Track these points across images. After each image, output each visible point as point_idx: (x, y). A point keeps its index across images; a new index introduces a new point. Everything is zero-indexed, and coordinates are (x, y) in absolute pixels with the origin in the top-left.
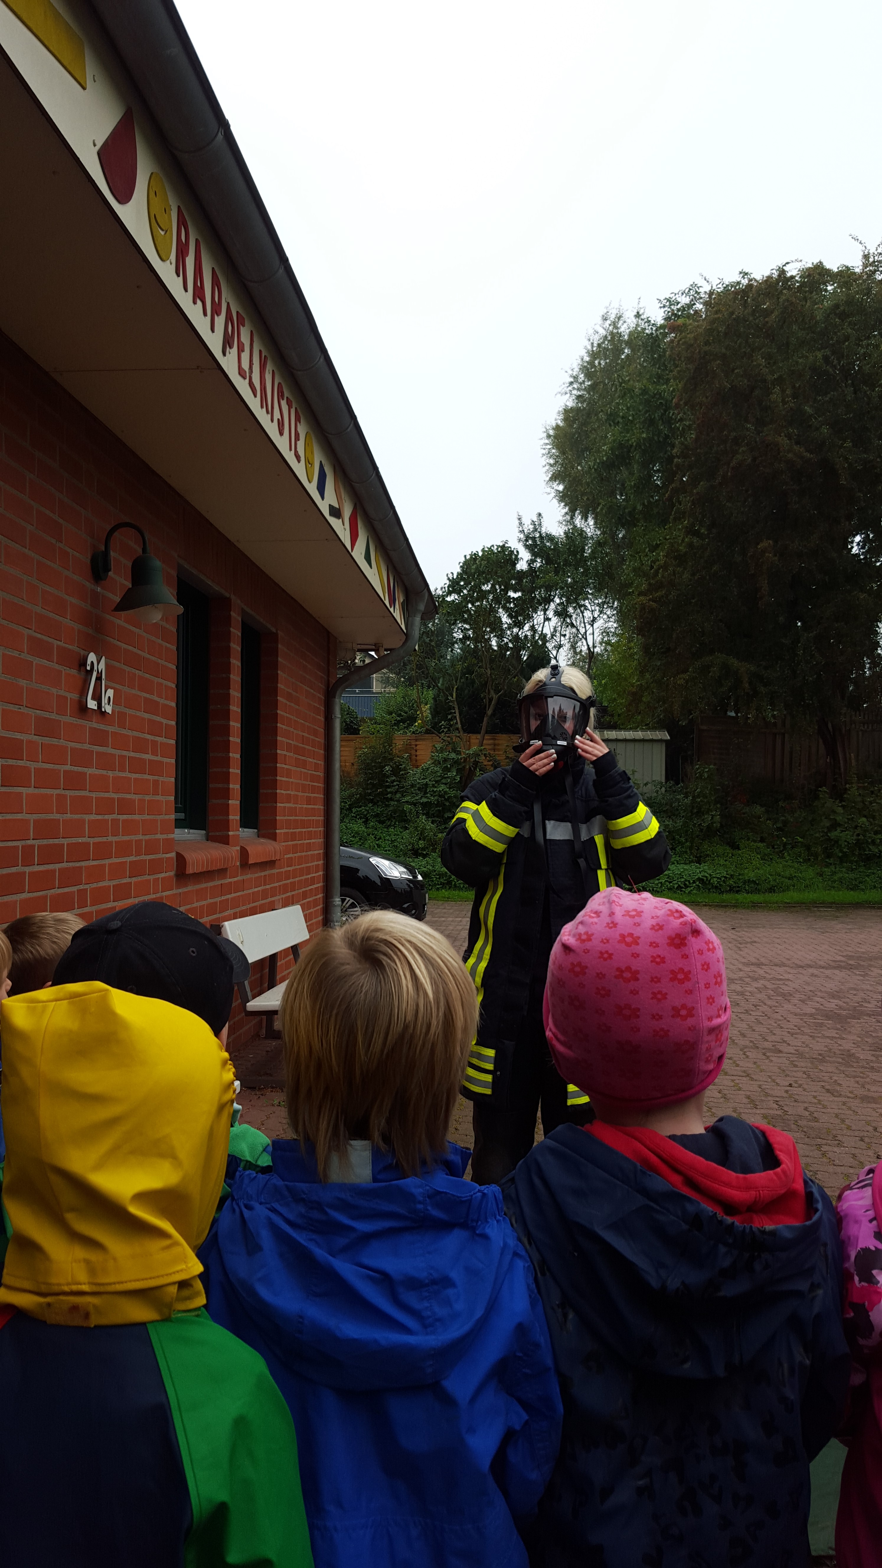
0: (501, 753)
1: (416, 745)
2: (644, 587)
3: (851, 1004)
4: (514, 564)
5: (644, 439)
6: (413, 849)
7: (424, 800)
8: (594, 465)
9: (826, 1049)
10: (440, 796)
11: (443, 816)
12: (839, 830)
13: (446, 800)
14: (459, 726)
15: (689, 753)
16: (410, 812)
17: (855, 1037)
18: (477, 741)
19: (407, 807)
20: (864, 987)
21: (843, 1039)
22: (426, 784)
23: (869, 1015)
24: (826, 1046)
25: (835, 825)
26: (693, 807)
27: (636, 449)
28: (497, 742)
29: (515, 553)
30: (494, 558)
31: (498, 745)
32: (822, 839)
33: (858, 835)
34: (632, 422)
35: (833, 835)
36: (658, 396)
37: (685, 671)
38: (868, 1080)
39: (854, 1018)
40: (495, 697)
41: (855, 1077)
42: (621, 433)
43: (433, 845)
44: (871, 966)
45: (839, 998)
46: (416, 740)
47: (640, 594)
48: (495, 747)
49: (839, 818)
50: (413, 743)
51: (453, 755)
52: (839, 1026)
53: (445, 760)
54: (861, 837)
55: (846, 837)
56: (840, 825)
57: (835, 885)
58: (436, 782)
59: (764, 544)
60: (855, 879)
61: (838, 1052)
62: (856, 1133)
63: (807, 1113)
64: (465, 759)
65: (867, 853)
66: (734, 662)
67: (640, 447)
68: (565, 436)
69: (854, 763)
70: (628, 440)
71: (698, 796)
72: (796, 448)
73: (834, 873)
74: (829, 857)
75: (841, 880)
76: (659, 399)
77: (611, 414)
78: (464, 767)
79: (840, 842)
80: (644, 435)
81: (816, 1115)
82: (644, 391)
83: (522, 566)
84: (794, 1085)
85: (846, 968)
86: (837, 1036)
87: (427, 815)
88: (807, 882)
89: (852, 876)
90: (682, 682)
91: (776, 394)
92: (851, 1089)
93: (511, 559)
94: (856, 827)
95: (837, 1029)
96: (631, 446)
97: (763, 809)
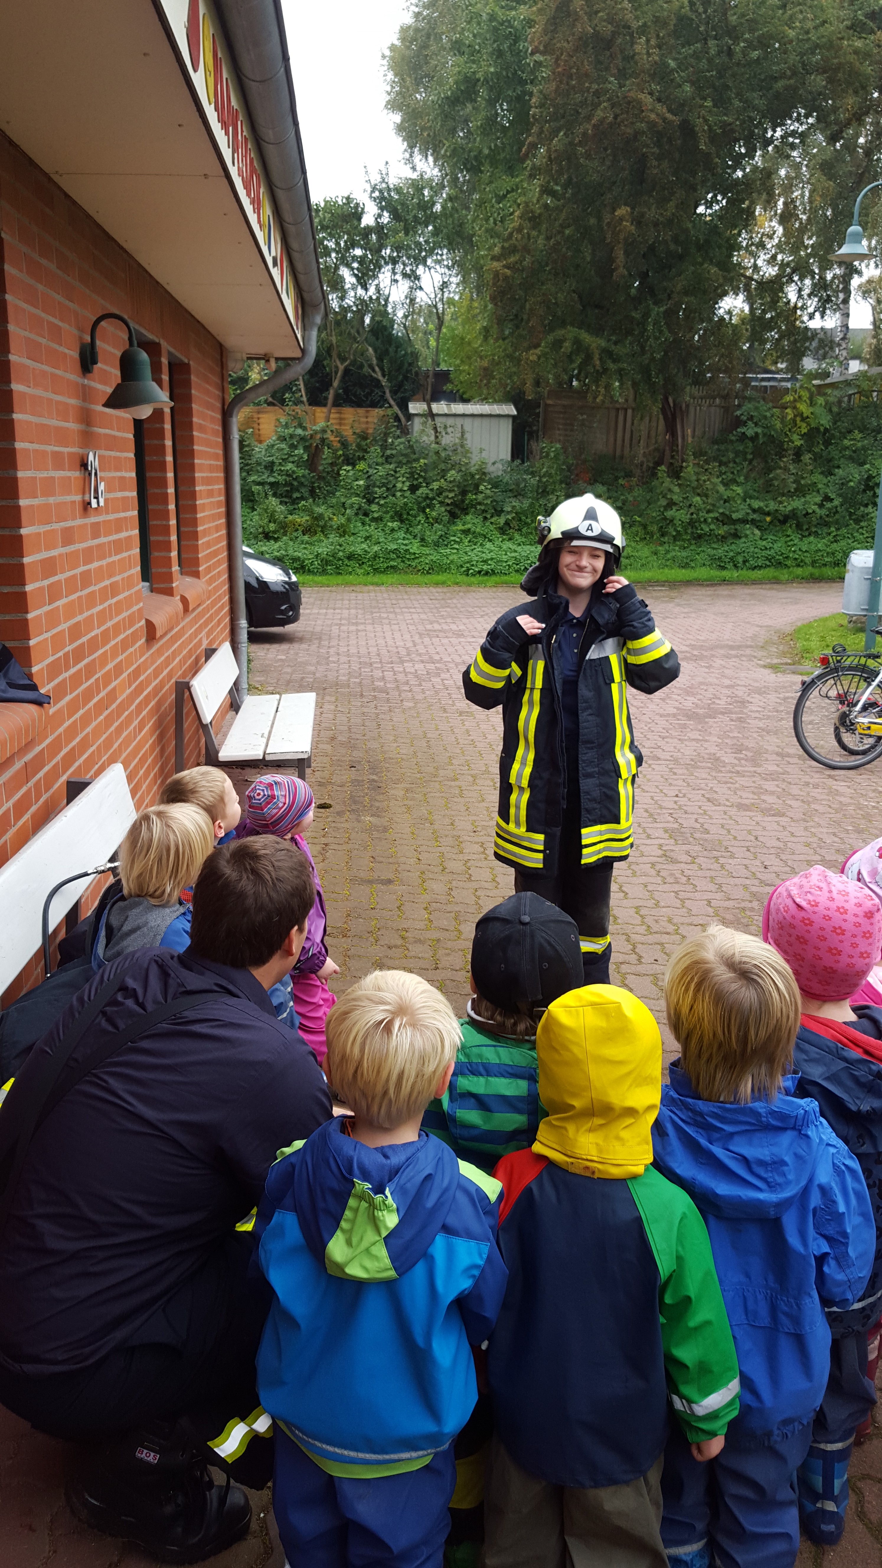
0: (348, 428)
1: (259, 418)
2: (497, 250)
3: (705, 701)
4: (359, 218)
5: (492, 73)
6: (263, 533)
7: (272, 480)
8: (438, 99)
9: (695, 753)
10: (288, 475)
11: (291, 497)
12: (674, 508)
13: (295, 479)
14: (304, 399)
15: (535, 428)
16: (259, 494)
17: (716, 739)
18: (323, 415)
19: (256, 488)
20: (710, 680)
21: (706, 741)
22: (273, 463)
23: (723, 713)
24: (695, 750)
25: (671, 504)
26: (538, 486)
27: (483, 84)
28: (343, 416)
29: (362, 206)
30: (339, 211)
31: (344, 419)
32: (658, 518)
33: (692, 514)
34: (479, 52)
35: (669, 514)
36: (506, 24)
37: (537, 346)
38: (737, 785)
39: (710, 717)
40: (341, 367)
41: (726, 783)
42: (466, 63)
43: (283, 528)
44: (713, 656)
45: (693, 695)
46: (259, 413)
47: (494, 258)
48: (341, 420)
49: (675, 498)
50: (256, 416)
51: (299, 431)
52: (700, 727)
53: (292, 436)
54: (695, 516)
55: (680, 515)
56: (675, 504)
57: (668, 563)
58: (283, 460)
59: (622, 211)
60: (687, 558)
61: (706, 756)
62: (743, 844)
63: (698, 826)
64: (312, 436)
65: (699, 532)
66: (586, 337)
67: (488, 82)
68: (403, 59)
69: (690, 440)
70: (474, 73)
71: (544, 476)
72: (659, 106)
73: (667, 552)
74: (663, 535)
75: (673, 559)
76: (507, 27)
77: (456, 42)
78: (311, 444)
79: (675, 522)
80: (492, 70)
81: (706, 826)
82: (492, 17)
83: (368, 220)
84: (680, 795)
85: (692, 660)
86: (701, 738)
87: (275, 495)
88: (643, 562)
89: (684, 554)
90: (533, 358)
91: (640, 46)
92: (726, 796)
93: (356, 212)
94: (690, 505)
95: (700, 731)
96: (478, 80)
97: (605, 488)
